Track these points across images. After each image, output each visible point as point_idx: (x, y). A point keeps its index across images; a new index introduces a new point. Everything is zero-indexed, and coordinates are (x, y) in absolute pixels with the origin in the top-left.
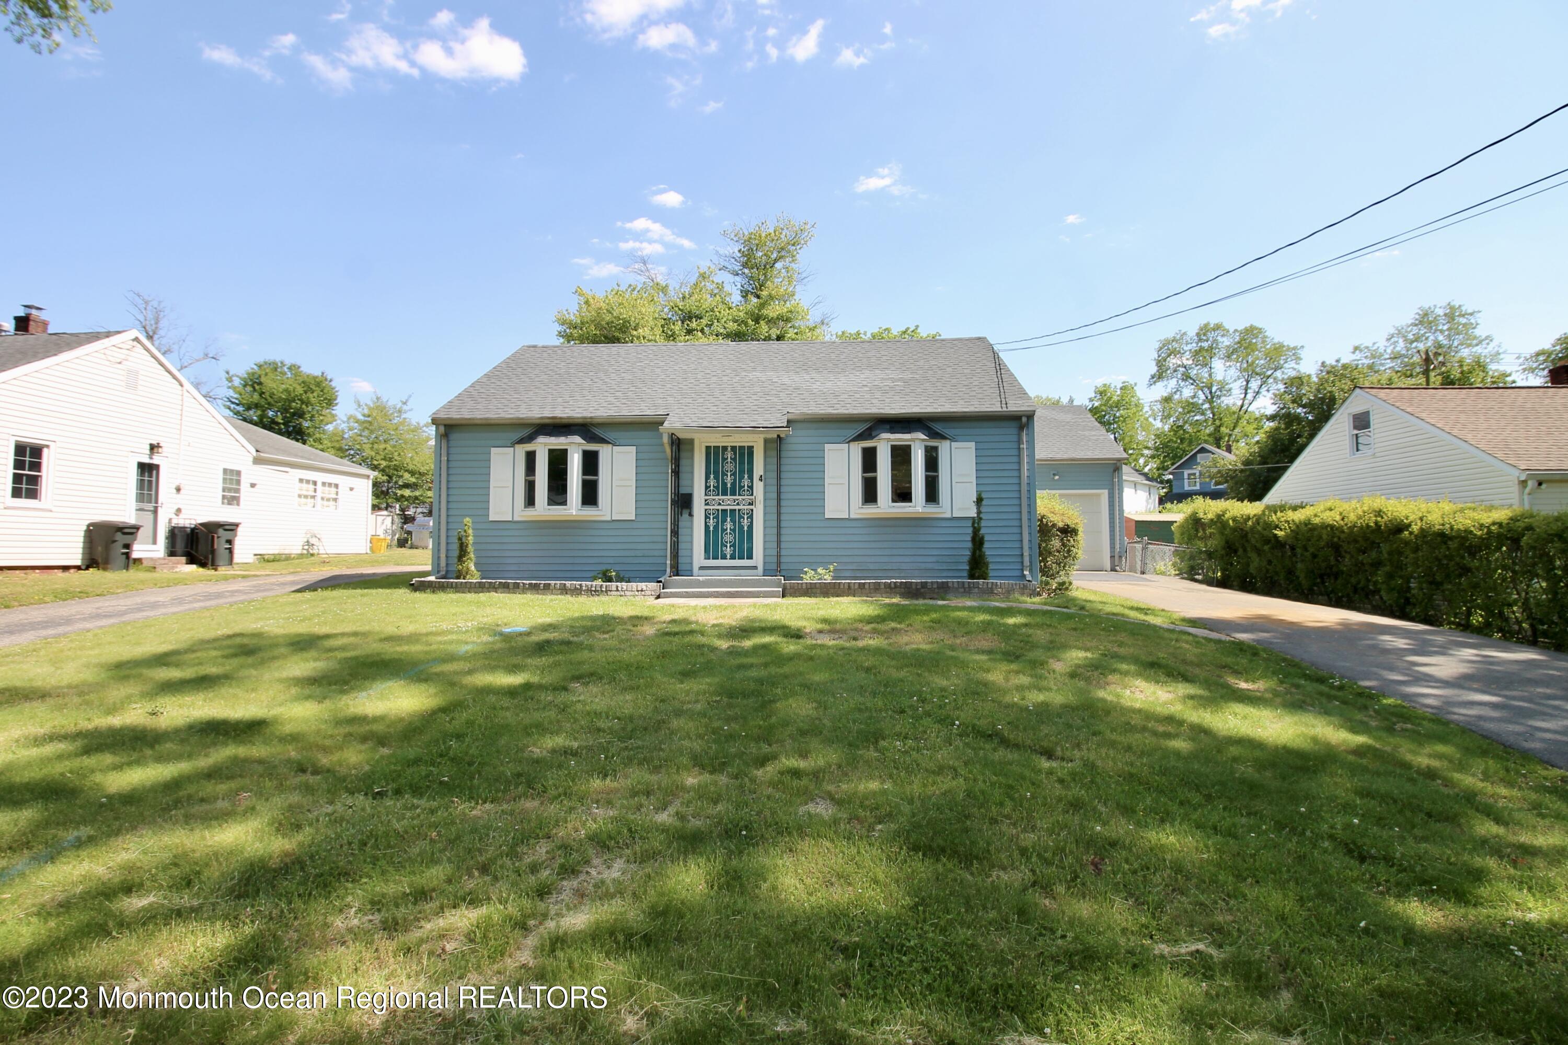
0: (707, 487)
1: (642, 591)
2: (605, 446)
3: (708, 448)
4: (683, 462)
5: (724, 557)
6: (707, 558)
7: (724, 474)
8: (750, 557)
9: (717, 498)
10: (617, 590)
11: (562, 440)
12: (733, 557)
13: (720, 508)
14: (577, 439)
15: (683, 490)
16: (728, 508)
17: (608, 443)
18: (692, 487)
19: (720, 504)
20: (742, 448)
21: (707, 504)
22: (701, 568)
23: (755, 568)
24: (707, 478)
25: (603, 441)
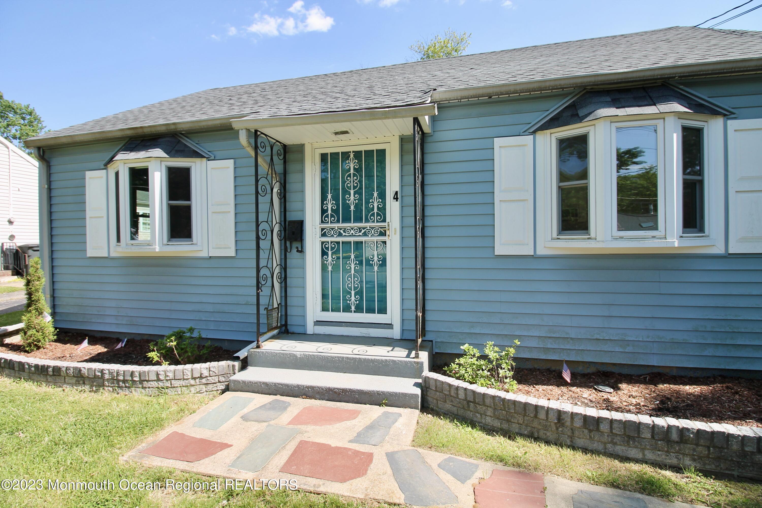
0: (323, 211)
1: (201, 377)
2: (198, 160)
3: (324, 157)
4: (292, 178)
5: (347, 309)
6: (325, 309)
7: (346, 192)
8: (383, 310)
9: (336, 225)
10: (158, 380)
11: (142, 154)
12: (359, 309)
13: (340, 239)
14: (158, 152)
15: (292, 216)
16: (352, 239)
17: (203, 157)
18: (303, 210)
19: (340, 235)
20: (369, 153)
21: (324, 235)
22: (318, 323)
23: (389, 326)
24: (324, 198)
25: (196, 155)
